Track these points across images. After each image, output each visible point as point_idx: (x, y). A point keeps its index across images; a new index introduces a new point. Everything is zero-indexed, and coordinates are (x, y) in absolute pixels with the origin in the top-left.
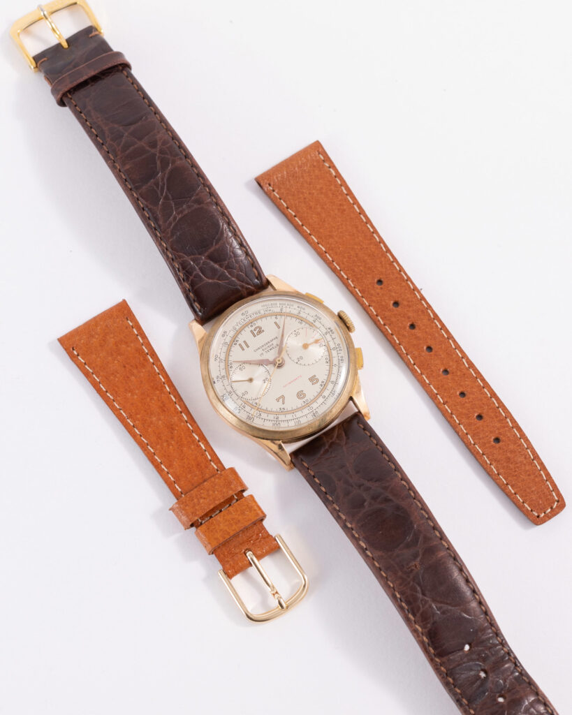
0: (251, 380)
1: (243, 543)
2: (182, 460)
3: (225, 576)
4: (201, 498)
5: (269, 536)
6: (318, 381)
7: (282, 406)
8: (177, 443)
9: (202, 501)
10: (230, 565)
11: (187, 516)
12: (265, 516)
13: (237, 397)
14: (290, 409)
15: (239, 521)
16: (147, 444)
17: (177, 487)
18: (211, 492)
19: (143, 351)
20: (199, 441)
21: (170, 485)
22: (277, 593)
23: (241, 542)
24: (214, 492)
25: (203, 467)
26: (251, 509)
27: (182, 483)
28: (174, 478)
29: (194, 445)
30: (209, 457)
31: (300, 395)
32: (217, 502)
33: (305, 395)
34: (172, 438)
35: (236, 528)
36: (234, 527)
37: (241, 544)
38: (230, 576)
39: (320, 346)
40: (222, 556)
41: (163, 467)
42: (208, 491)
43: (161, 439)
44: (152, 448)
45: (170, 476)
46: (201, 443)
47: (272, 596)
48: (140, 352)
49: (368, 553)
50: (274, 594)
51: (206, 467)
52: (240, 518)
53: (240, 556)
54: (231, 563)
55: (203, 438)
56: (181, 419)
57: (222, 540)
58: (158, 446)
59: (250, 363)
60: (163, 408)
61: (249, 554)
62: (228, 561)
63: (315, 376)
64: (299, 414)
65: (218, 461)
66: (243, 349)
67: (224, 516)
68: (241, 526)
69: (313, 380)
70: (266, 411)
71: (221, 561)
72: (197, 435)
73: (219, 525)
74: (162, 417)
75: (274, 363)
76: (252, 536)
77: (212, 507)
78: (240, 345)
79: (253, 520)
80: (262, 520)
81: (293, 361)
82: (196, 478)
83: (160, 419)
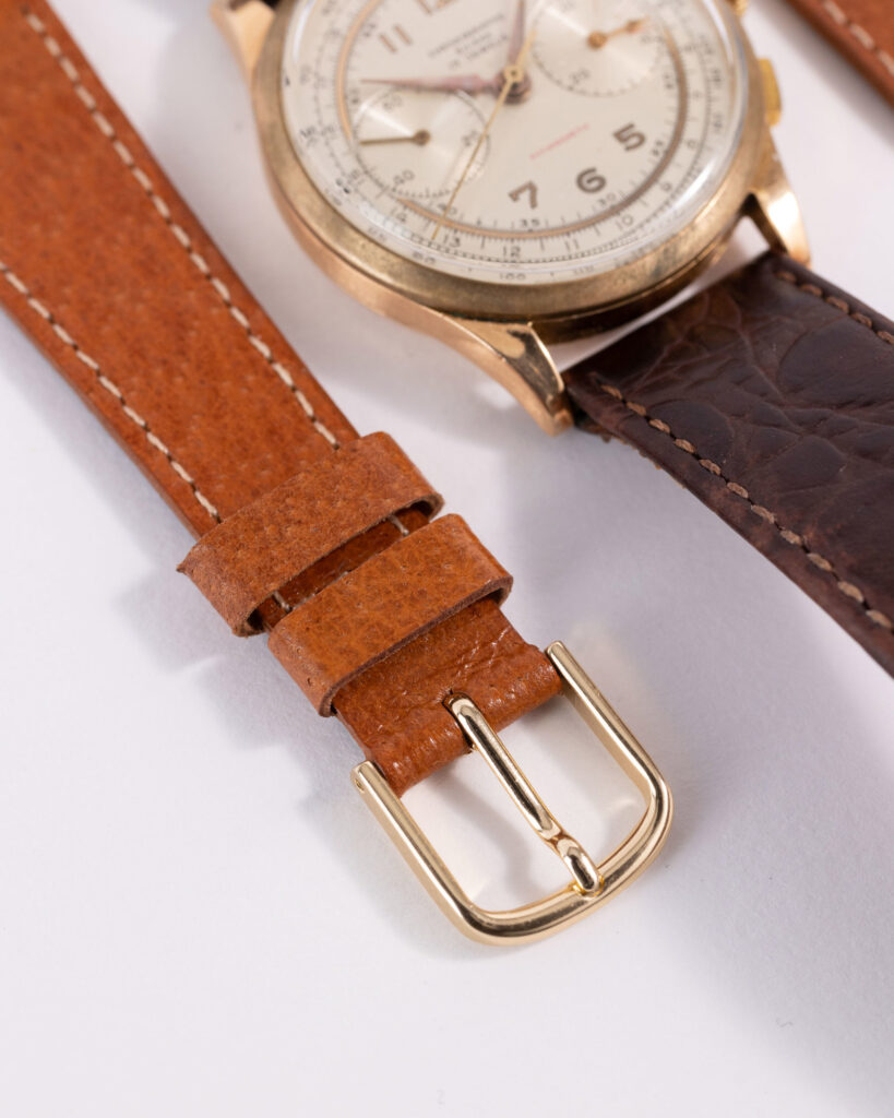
0: (421, 138)
1: (437, 672)
2: (217, 417)
3: (381, 783)
4: (288, 521)
5: (524, 647)
6: (642, 139)
7: (530, 214)
8: (199, 367)
9: (290, 531)
10: (397, 744)
11: (243, 583)
12: (509, 581)
13: (377, 190)
14: (555, 222)
15: (422, 593)
16: (99, 373)
17: (204, 501)
18: (320, 504)
19: (80, 104)
20: (271, 361)
21: (179, 499)
22: (562, 835)
23: (431, 669)
24: (331, 501)
25: (289, 437)
26: (459, 556)
27: (219, 488)
28: (191, 474)
29: (256, 373)
30: (309, 410)
31: (589, 181)
32: (346, 535)
33: (602, 182)
34: (182, 353)
35: (414, 617)
36: (406, 612)
37: (430, 677)
38: (397, 785)
39: (645, 40)
40: (366, 715)
41: (153, 440)
42: (311, 498)
43: (144, 358)
44: (116, 383)
45: (177, 467)
46: (278, 368)
47: (547, 849)
48: (69, 104)
49: (876, 616)
50: (553, 842)
51: (301, 439)
52: (427, 583)
53: (428, 714)
54: (402, 736)
55: (285, 352)
56: (211, 298)
57: (365, 656)
58: (136, 380)
59: (417, 87)
60: (149, 266)
61: (461, 706)
62: (388, 733)
63: (631, 126)
64: (587, 239)
65: (338, 421)
66: (393, 49)
67: (369, 578)
68: (429, 610)
69: (627, 137)
70: (479, 231)
71: (366, 735)
72: (264, 340)
73: (354, 610)
74: (147, 293)
75: (494, 89)
76: (468, 651)
77: (325, 549)
78: (383, 38)
79: (469, 592)
80: (497, 596)
81: (559, 83)
82: (265, 473)
83: (136, 298)
